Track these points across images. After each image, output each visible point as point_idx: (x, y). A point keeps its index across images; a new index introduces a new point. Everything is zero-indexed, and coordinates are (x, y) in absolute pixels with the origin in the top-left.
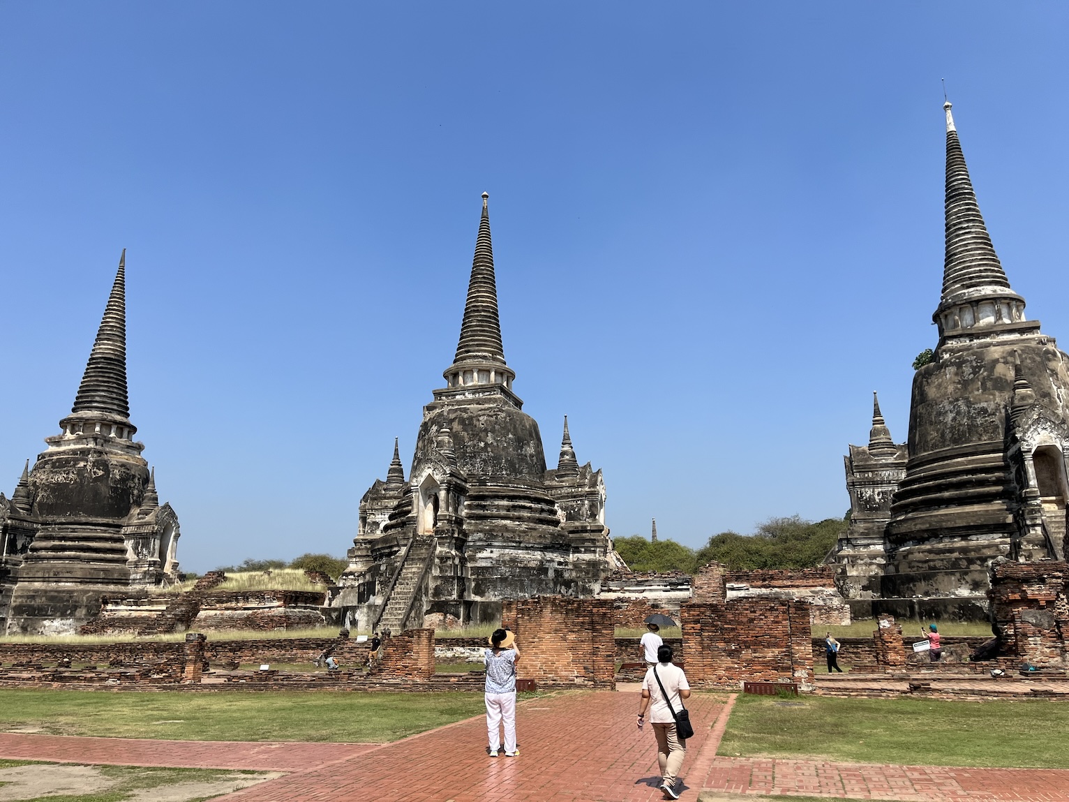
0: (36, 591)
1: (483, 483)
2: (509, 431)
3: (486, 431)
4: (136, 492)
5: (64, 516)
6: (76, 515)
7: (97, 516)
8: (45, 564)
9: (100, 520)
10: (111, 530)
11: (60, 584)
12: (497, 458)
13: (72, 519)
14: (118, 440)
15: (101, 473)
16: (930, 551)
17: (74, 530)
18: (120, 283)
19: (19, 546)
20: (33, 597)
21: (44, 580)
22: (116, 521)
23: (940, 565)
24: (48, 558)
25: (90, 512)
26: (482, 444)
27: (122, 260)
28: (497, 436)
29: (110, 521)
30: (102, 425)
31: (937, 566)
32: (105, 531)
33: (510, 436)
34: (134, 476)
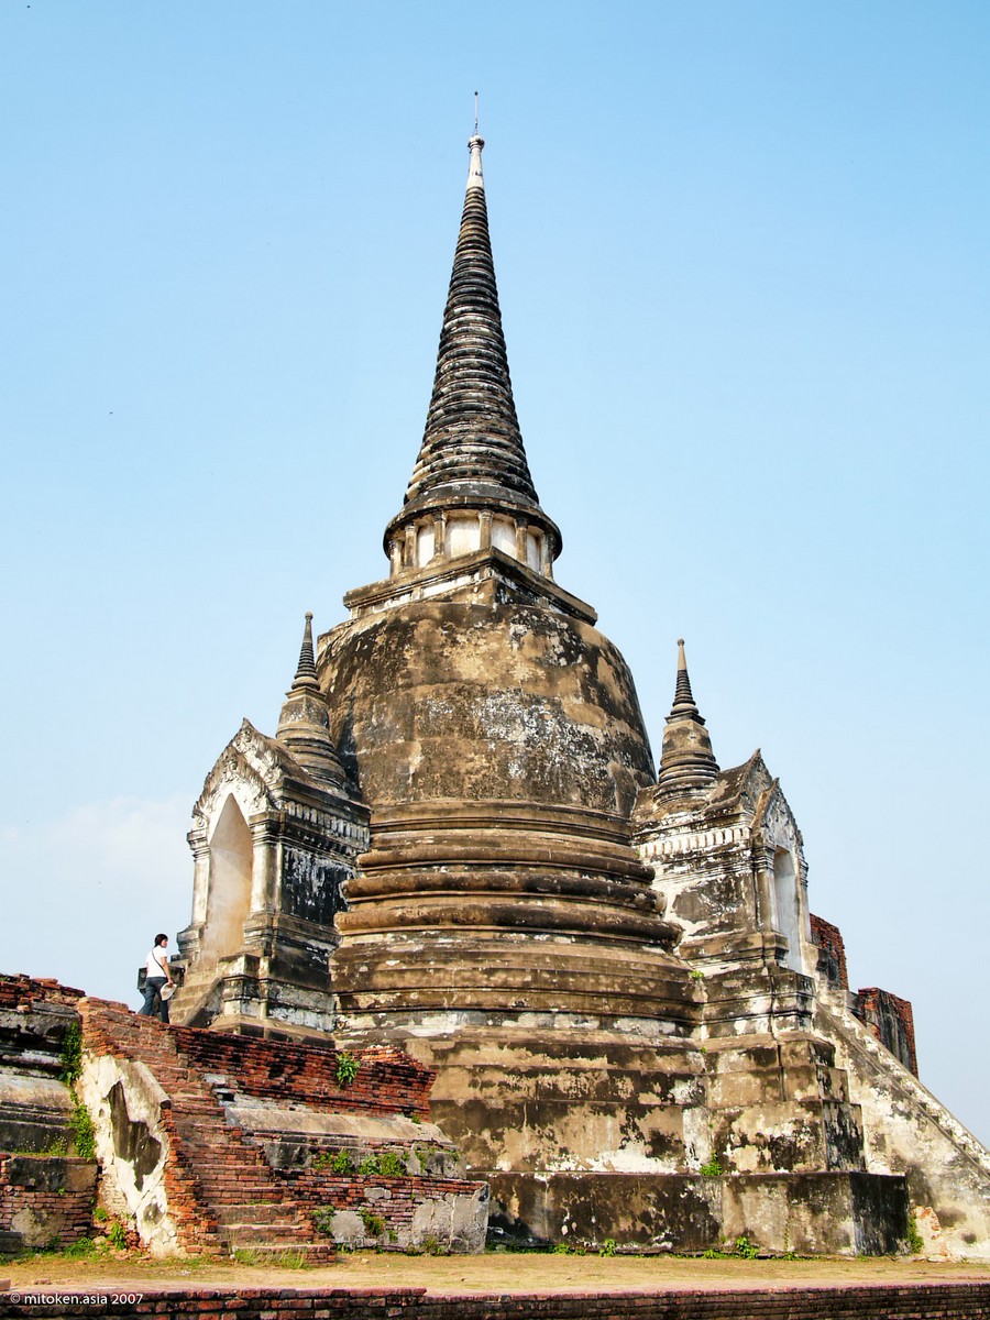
16: (533, 1046)
23: (568, 1084)
31: (561, 1087)
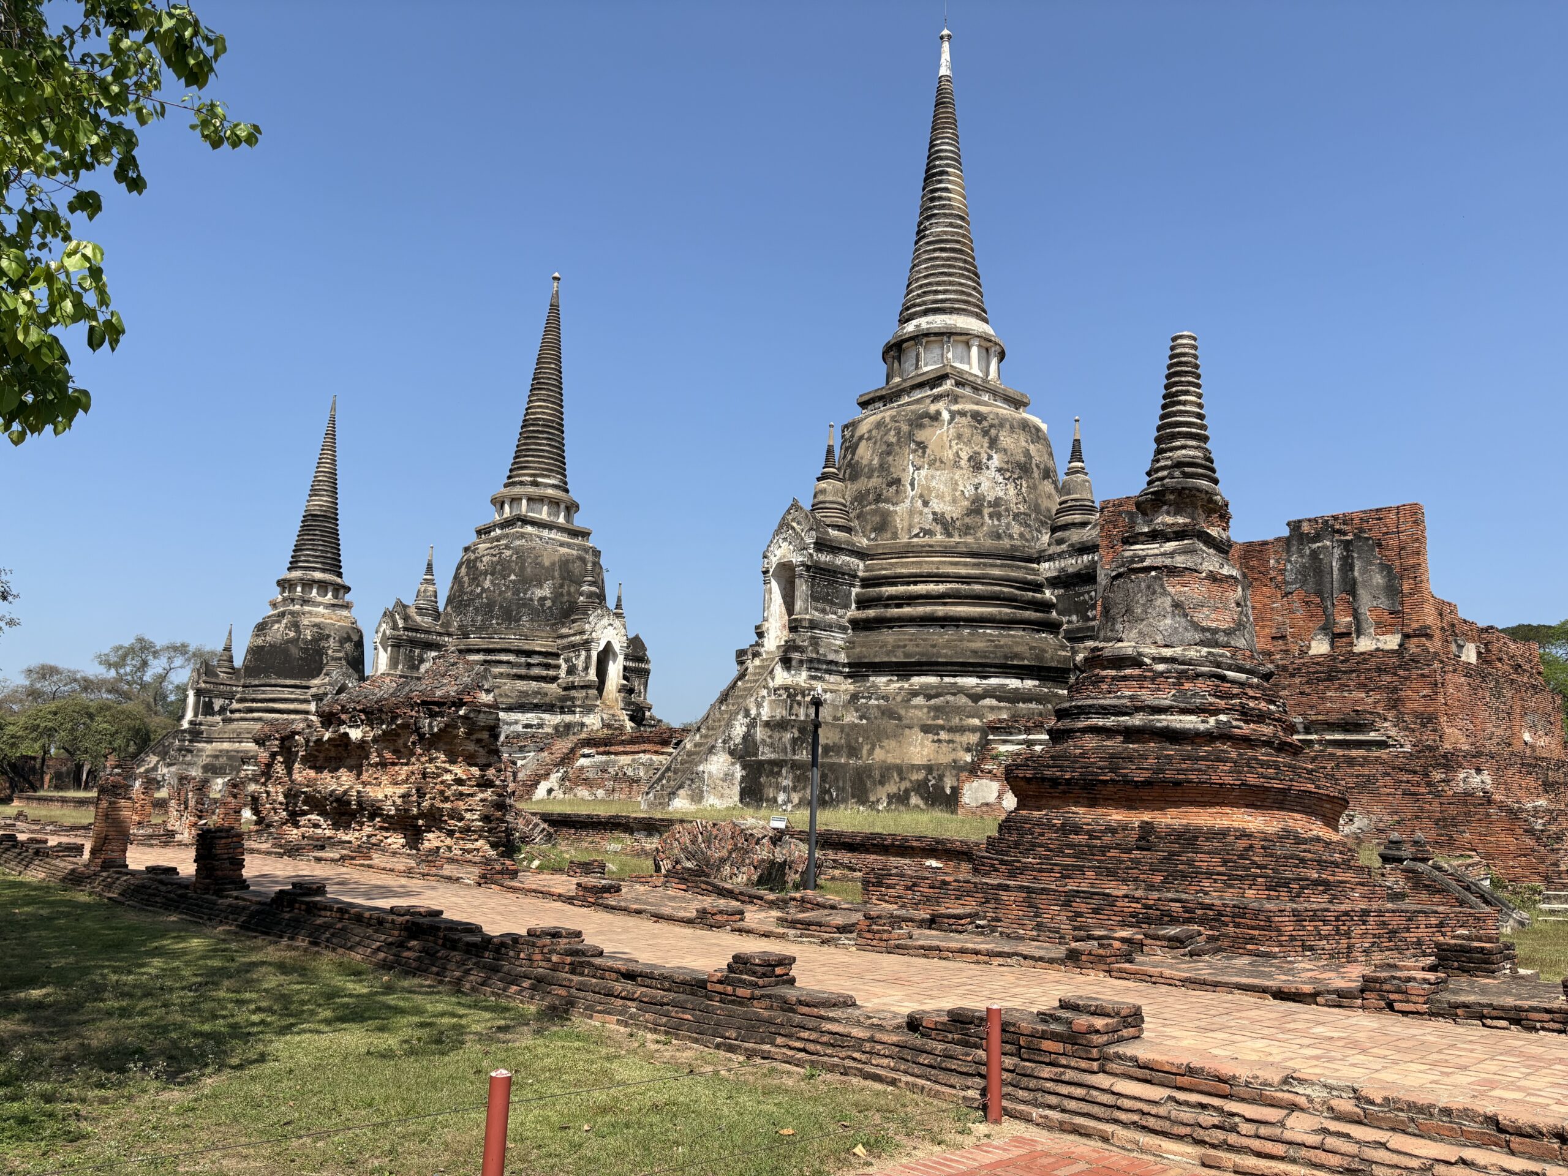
0: (221, 751)
1: (466, 636)
2: (513, 571)
3: (486, 573)
4: (330, 652)
5: (259, 678)
6: (268, 677)
7: (285, 678)
8: (234, 726)
9: (288, 682)
10: (298, 691)
11: (243, 744)
12: (490, 605)
13: (263, 682)
14: (319, 599)
15: (292, 634)
17: (264, 692)
18: (331, 434)
19: (217, 708)
20: (216, 757)
21: (230, 740)
22: (304, 683)
24: (237, 720)
25: (279, 675)
26: (479, 590)
27: (333, 409)
28: (497, 578)
29: (298, 682)
30: (304, 586)
32: (292, 693)
33: (513, 577)
34: (329, 636)
